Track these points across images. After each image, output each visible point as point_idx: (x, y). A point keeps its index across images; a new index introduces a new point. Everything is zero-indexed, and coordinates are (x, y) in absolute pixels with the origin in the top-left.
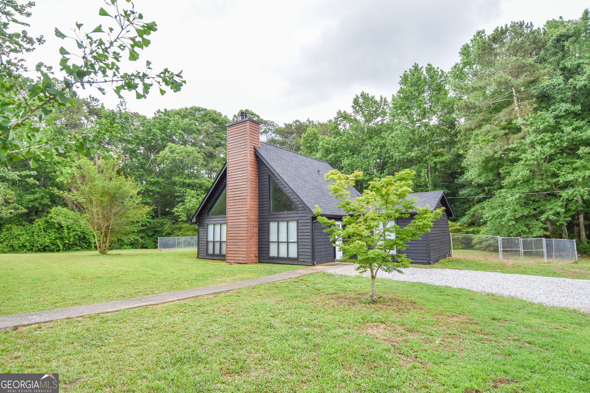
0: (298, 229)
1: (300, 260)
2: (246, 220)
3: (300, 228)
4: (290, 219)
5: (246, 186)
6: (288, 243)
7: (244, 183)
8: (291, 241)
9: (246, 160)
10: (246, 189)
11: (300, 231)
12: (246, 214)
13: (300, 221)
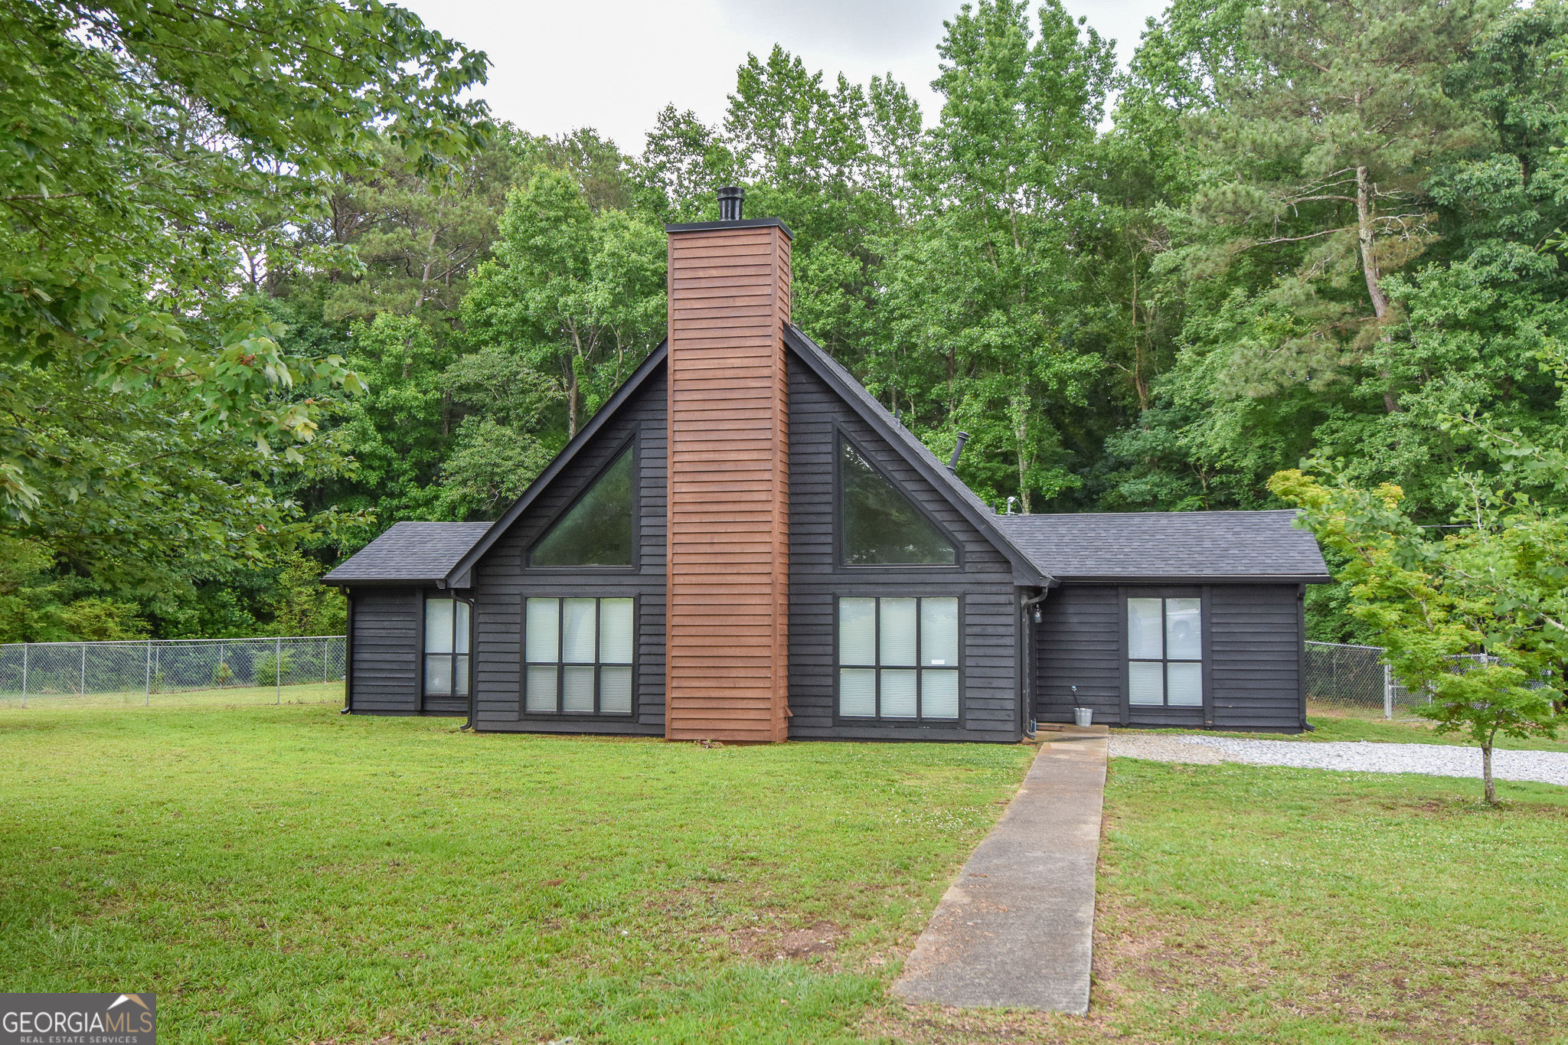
0: (962, 625)
1: (970, 725)
2: (767, 590)
3: (969, 620)
4: (929, 589)
5: (769, 466)
6: (919, 669)
7: (755, 456)
8: (935, 662)
9: (766, 372)
10: (767, 476)
11: (969, 630)
12: (767, 569)
13: (969, 599)
